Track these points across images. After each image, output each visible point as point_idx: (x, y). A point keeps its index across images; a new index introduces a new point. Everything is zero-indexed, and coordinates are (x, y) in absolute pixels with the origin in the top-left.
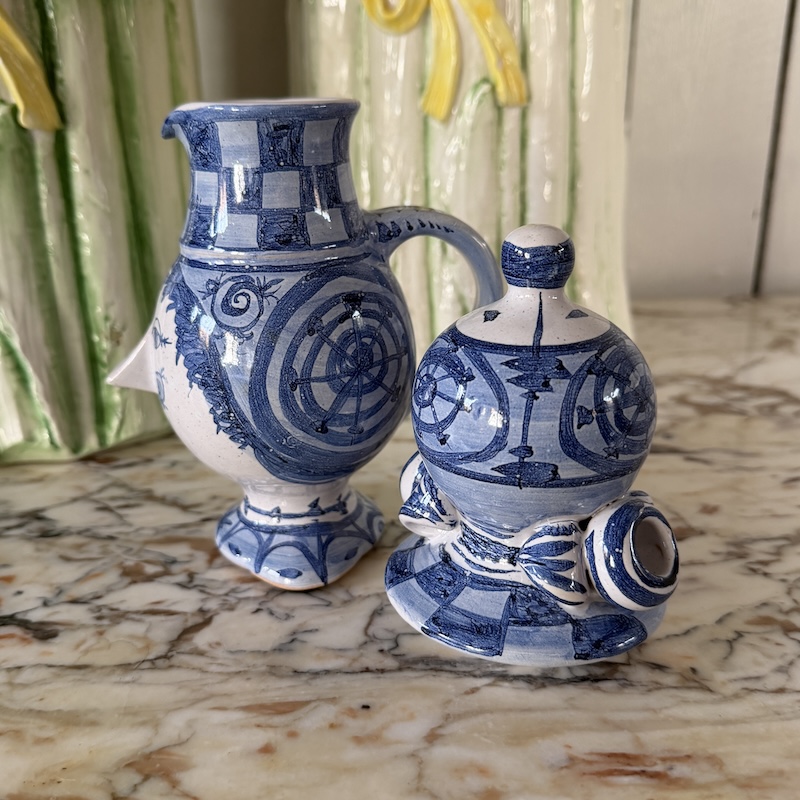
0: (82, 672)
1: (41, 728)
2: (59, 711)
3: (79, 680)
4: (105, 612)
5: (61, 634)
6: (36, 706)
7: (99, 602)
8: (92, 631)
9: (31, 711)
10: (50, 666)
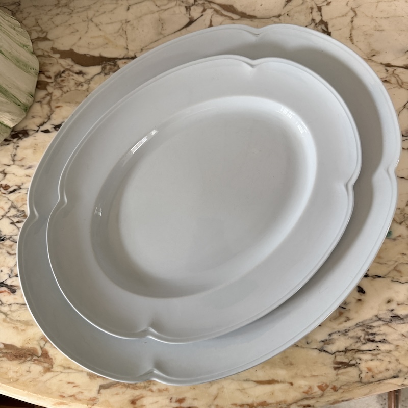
1: (21, 326)
2: (24, 321)
5: (17, 291)
6: (19, 319)
10: (18, 304)
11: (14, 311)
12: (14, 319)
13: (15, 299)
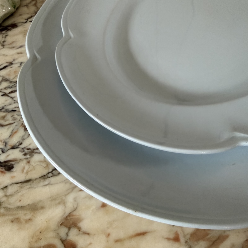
0: (29, 183)
1: (25, 214)
2: (28, 205)
3: (30, 188)
4: (26, 151)
5: (14, 166)
6: (19, 204)
7: (22, 146)
8: (25, 161)
9: (18, 207)
10: (17, 183)
11: (11, 195)
12: (11, 207)
13: (13, 177)
